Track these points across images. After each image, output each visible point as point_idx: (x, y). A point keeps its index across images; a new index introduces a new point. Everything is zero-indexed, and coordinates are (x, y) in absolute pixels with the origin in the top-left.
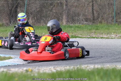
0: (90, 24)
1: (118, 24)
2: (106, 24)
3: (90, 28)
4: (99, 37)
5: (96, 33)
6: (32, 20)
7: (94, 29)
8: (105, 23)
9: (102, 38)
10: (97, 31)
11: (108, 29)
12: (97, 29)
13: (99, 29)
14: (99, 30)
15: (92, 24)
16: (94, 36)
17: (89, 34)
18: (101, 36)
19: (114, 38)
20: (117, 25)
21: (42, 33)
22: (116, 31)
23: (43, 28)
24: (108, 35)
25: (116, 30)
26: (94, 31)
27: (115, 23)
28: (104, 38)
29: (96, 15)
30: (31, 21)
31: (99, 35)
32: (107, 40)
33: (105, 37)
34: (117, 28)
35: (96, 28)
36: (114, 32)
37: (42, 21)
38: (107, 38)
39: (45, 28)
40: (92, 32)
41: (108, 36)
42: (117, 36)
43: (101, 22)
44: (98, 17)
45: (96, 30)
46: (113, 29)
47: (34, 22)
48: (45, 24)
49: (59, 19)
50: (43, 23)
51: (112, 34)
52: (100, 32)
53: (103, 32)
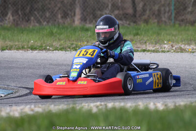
0: (126, 25)
1: (180, 24)
2: (156, 24)
4: (139, 49)
5: (133, 42)
6: (13, 16)
7: (130, 34)
8: (154, 23)
9: (144, 51)
10: (136, 37)
11: (158, 34)
12: (137, 34)
13: (140, 33)
14: (140, 35)
15: (129, 24)
18: (144, 47)
19: (168, 51)
20: (177, 26)
21: (29, 42)
22: (173, 38)
24: (158, 44)
25: (173, 35)
27: (174, 22)
28: (149, 51)
30: (11, 18)
31: (139, 45)
32: (153, 54)
33: (151, 48)
34: (174, 33)
35: (134, 32)
36: (169, 41)
37: (32, 18)
38: (154, 51)
39: (35, 32)
41: (157, 47)
42: (174, 48)
43: (146, 22)
44: (144, 10)
45: (135, 36)
46: (167, 34)
47: (18, 20)
48: (37, 22)
49: (65, 16)
50: (34, 22)
51: (165, 44)
52: (142, 39)
53: (148, 40)
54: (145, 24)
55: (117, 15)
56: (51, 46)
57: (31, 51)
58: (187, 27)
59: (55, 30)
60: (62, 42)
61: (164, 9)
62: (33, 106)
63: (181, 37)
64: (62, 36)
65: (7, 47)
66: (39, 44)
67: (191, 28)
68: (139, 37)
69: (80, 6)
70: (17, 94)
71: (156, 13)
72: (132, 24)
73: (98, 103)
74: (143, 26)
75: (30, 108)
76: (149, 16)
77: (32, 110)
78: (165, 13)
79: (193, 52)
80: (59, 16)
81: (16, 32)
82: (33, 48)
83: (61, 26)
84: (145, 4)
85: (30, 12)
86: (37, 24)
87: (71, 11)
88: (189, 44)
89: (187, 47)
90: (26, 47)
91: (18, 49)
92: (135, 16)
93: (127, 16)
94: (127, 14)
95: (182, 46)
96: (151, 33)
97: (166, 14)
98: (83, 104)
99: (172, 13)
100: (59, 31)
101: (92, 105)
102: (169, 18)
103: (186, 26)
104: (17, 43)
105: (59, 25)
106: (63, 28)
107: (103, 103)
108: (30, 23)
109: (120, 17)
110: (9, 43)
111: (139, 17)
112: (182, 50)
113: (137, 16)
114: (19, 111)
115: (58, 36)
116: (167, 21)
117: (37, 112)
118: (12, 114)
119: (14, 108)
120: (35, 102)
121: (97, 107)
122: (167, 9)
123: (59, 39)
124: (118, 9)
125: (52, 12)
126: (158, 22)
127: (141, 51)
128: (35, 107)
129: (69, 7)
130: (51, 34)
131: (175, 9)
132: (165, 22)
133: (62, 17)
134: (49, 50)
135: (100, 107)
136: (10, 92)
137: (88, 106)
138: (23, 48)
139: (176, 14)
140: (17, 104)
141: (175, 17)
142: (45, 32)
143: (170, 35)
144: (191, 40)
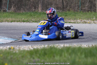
0: (61, 12)
1: (83, 12)
4: (68, 22)
5: (65, 19)
6: (14, 8)
7: (63, 15)
8: (72, 11)
9: (70, 23)
10: (66, 17)
11: (75, 16)
12: (66, 16)
18: (70, 21)
19: (80, 23)
20: (82, 12)
21: (22, 19)
23: (22, 14)
25: (81, 16)
26: (63, 17)
28: (72, 23)
29: (65, 4)
33: (73, 22)
34: (82, 15)
36: (80, 18)
37: (22, 9)
39: (24, 15)
41: (75, 21)
42: (82, 21)
43: (69, 10)
45: (65, 16)
46: (79, 16)
47: (16, 9)
48: (24, 11)
50: (22, 10)
51: (78, 20)
52: (69, 18)
53: (71, 18)
54: (69, 12)
55: (57, 7)
56: (32, 20)
57: (23, 23)
58: (86, 13)
59: (32, 14)
60: (36, 19)
64: (35, 16)
65: (13, 21)
66: (26, 20)
67: (88, 13)
70: (19, 41)
76: (69, 8)
79: (90, 23)
81: (16, 15)
82: (24, 21)
88: (88, 20)
89: (87, 21)
90: (21, 21)
91: (18, 22)
93: (61, 8)
95: (85, 21)
96: (72, 15)
97: (76, 7)
104: (17, 19)
106: (35, 13)
110: (14, 19)
112: (85, 23)
123: (34, 18)
133: (34, 8)
134: (30, 22)
136: (16, 39)
138: (19, 21)
142: (28, 15)
143: (80, 16)
144: (89, 18)
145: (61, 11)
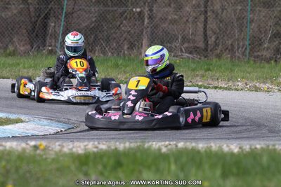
0: (197, 59)
1: (255, 61)
3: (193, 66)
4: (211, 86)
5: (205, 78)
7: (201, 69)
8: (227, 58)
9: (216, 88)
10: (207, 73)
11: (232, 71)
12: (209, 70)
13: (211, 68)
14: (211, 71)
15: (200, 59)
16: (200, 83)
17: (190, 79)
18: (216, 84)
19: (242, 90)
20: (252, 62)
22: (248, 75)
24: (231, 82)
25: (247, 72)
26: (201, 72)
27: (249, 59)
28: (221, 88)
29: (212, 40)
31: (210, 82)
32: (225, 92)
33: (223, 85)
34: (249, 70)
35: (206, 67)
36: (243, 78)
38: (226, 89)
40: (197, 75)
41: (230, 84)
42: (248, 86)
43: (219, 56)
44: (216, 44)
45: (206, 71)
46: (241, 71)
48: (102, 53)
49: (132, 46)
50: (98, 52)
51: (239, 81)
52: (214, 75)
53: (220, 76)
54: (218, 60)
55: (187, 48)
58: (262, 65)
59: (120, 62)
60: (128, 75)
61: (238, 44)
62: (96, 143)
63: (256, 74)
64: (128, 69)
66: (103, 76)
67: (266, 65)
68: (210, 73)
69: (148, 38)
70: (79, 129)
71: (230, 47)
72: (203, 58)
73: (167, 143)
74: (214, 61)
75: (93, 144)
76: (222, 51)
77: (97, 147)
78: (238, 48)
79: (269, 92)
80: (126, 47)
83: (127, 58)
84: (218, 37)
85: (94, 41)
86: (101, 55)
87: (138, 42)
88: (265, 83)
89: (262, 86)
92: (207, 51)
93: (198, 50)
94: (198, 48)
95: (257, 84)
96: (223, 68)
97: (240, 49)
98: (150, 143)
99: (246, 49)
100: (124, 64)
101: (160, 144)
102: (244, 54)
103: (261, 63)
105: (124, 57)
106: (129, 60)
107: (171, 143)
108: (94, 53)
109: (190, 50)
111: (211, 51)
112: (257, 89)
113: (209, 50)
114: (82, 147)
115: (123, 68)
116: (241, 56)
117: (101, 149)
118: (74, 150)
119: (77, 144)
120: (97, 139)
121: (166, 146)
122: (241, 44)
123: (125, 72)
124: (189, 42)
125: (118, 43)
126: (232, 58)
127: (212, 88)
128: (99, 143)
129: (136, 38)
130: (117, 66)
131: (250, 45)
132: (239, 57)
133: (128, 48)
135: (169, 147)
136: (71, 126)
137: (156, 144)
139: (251, 50)
140: (78, 139)
141: (249, 53)
142: (110, 64)
143: (244, 72)
144: (266, 78)
145: (199, 57)
